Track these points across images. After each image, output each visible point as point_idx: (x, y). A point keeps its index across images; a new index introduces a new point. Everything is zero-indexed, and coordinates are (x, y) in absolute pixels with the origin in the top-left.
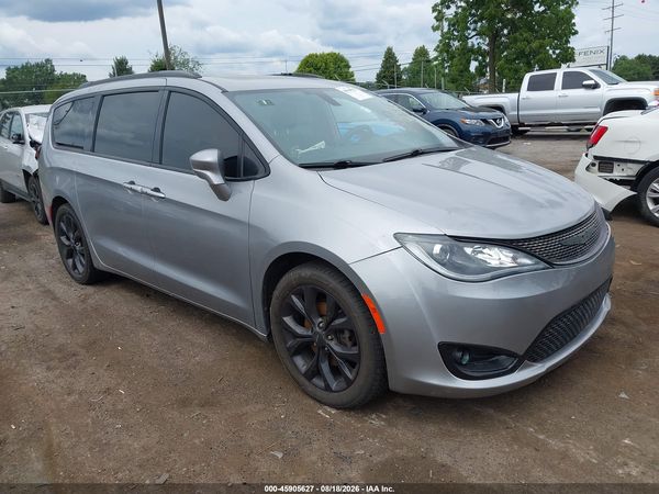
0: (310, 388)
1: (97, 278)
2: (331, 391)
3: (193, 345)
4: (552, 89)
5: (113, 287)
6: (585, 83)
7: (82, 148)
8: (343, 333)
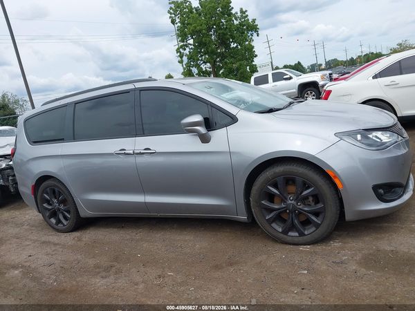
0: (288, 239)
1: (82, 224)
2: (305, 235)
3: (186, 241)
4: (268, 83)
5: (91, 229)
6: (285, 77)
7: (63, 139)
8: (308, 198)
